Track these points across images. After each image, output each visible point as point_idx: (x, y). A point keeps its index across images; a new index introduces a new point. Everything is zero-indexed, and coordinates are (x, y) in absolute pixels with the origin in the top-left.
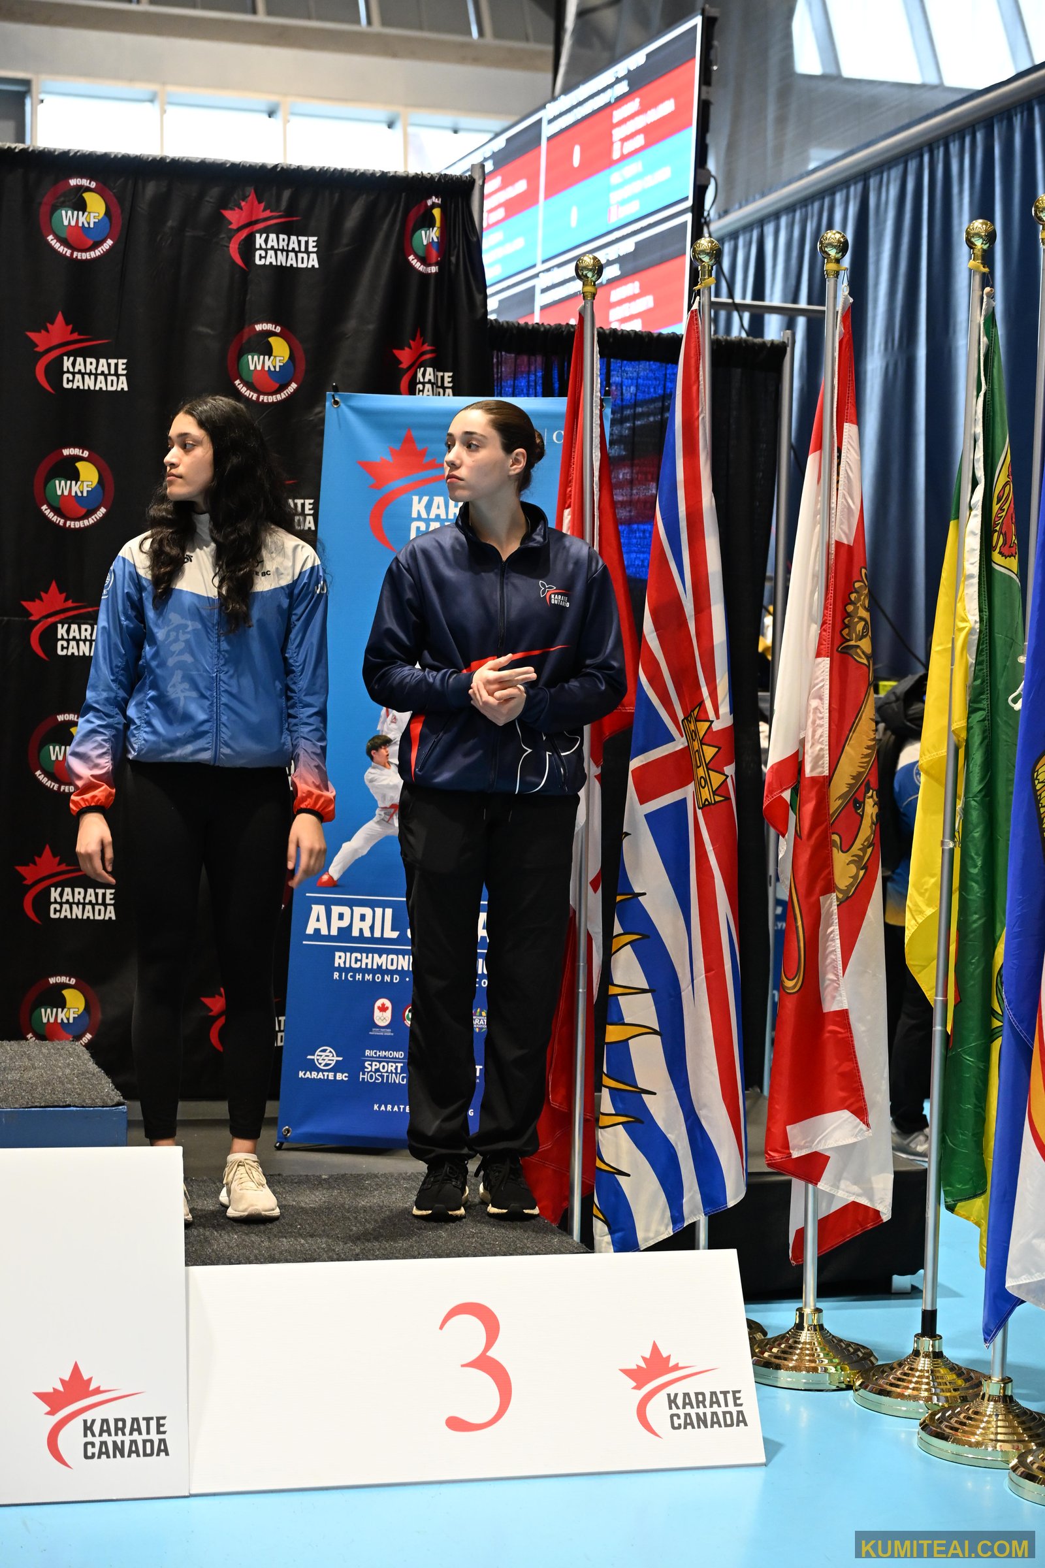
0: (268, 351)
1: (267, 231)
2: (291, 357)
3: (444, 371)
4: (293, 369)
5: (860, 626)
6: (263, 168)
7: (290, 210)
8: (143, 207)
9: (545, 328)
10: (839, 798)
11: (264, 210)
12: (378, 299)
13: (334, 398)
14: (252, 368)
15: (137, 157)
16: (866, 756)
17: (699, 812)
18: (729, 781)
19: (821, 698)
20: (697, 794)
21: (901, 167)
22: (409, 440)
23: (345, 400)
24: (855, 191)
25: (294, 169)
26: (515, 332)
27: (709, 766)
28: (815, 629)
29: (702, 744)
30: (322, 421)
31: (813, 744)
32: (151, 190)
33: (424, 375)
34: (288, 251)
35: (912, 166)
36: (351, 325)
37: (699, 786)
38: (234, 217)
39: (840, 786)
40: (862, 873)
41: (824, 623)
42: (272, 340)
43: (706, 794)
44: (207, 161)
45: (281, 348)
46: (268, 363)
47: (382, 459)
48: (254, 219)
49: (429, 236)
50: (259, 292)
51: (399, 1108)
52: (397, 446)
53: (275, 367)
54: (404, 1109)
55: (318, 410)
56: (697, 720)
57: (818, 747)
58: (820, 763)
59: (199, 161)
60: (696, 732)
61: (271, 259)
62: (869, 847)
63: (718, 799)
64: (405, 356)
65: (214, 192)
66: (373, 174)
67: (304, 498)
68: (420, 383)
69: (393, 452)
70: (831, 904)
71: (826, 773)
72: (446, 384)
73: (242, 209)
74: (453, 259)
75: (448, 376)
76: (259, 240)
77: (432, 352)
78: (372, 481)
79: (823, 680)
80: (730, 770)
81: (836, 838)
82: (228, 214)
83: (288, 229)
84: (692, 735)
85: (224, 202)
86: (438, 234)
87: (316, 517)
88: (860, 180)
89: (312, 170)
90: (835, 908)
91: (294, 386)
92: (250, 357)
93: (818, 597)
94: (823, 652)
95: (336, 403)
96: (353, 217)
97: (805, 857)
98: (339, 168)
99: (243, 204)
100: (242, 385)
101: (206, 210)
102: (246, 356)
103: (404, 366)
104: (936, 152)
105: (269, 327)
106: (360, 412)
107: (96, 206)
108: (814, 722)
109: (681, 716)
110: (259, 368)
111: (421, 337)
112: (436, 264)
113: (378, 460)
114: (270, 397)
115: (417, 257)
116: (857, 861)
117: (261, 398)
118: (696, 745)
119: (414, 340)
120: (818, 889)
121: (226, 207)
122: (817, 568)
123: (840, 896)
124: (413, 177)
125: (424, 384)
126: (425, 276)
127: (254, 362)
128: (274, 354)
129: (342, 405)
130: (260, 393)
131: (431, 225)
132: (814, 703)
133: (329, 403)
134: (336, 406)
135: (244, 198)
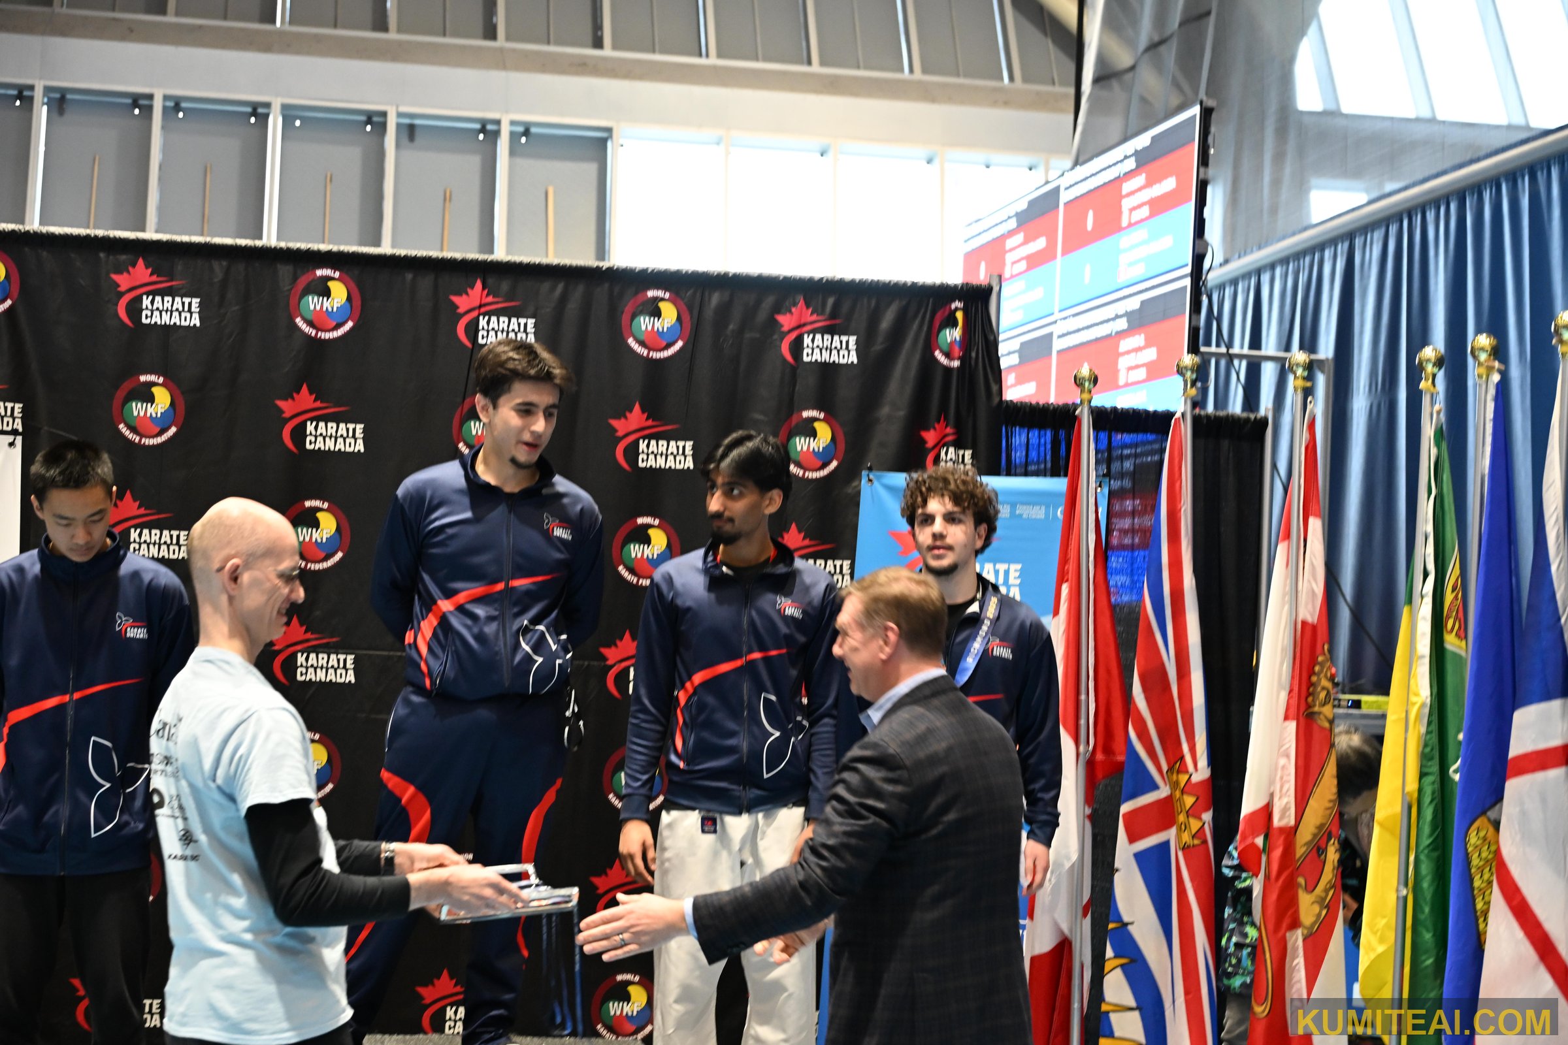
0: (813, 434)
1: (813, 332)
2: (833, 439)
3: (965, 448)
4: (834, 449)
5: (1323, 695)
6: (811, 280)
7: (834, 315)
8: (709, 313)
9: (1054, 407)
10: (1306, 844)
11: (812, 314)
12: (909, 390)
13: (868, 475)
14: (799, 448)
15: (704, 273)
16: (1328, 809)
17: (1180, 854)
18: (1206, 826)
19: (1288, 756)
20: (1179, 837)
21: (1383, 230)
23: (878, 478)
24: (1342, 248)
25: (837, 281)
26: (1028, 409)
27: (1190, 812)
28: (1284, 696)
29: (1183, 792)
30: (859, 493)
31: (1280, 798)
32: (715, 299)
33: (946, 453)
34: (831, 349)
35: (1393, 230)
36: (885, 411)
37: (1179, 829)
38: (786, 321)
39: (1305, 835)
40: (1324, 912)
41: (1291, 691)
42: (816, 425)
43: (1186, 837)
44: (763, 275)
45: (824, 433)
46: (813, 445)
48: (802, 322)
49: (953, 335)
50: (805, 385)
53: (818, 448)
55: (855, 484)
56: (1178, 772)
57: (1285, 800)
58: (1288, 813)
59: (756, 275)
60: (1177, 783)
61: (816, 356)
62: (1331, 888)
63: (1196, 842)
64: (930, 437)
65: (770, 300)
66: (905, 284)
67: (842, 560)
68: (943, 461)
70: (1296, 939)
71: (1292, 823)
72: (966, 461)
73: (792, 314)
74: (973, 355)
75: (968, 454)
76: (807, 340)
77: (953, 434)
78: (900, 549)
79: (1290, 741)
80: (1207, 816)
81: (1301, 880)
82: (781, 319)
83: (831, 330)
84: (1174, 785)
85: (778, 309)
86: (960, 332)
87: (852, 575)
88: (1347, 239)
89: (853, 281)
90: (1300, 943)
91: (834, 464)
92: (797, 439)
93: (1286, 668)
94: (1291, 716)
95: (870, 480)
96: (886, 322)
97: (1273, 897)
98: (876, 279)
101: (762, 315)
102: (794, 438)
103: (930, 444)
104: (1414, 218)
105: (814, 414)
106: (889, 488)
107: (669, 313)
108: (1282, 778)
109: (1165, 767)
110: (805, 449)
111: (944, 420)
112: (959, 358)
113: (906, 530)
114: (814, 474)
115: (941, 351)
116: (1320, 901)
117: (807, 474)
118: (1178, 794)
119: (939, 422)
120: (1284, 925)
121: (779, 312)
122: (1286, 642)
123: (1305, 932)
124: (939, 286)
125: (946, 461)
126: (948, 370)
127: (801, 444)
128: (818, 437)
129: (876, 483)
130: (805, 469)
131: (954, 324)
132: (1282, 761)
133: (864, 481)
134: (870, 483)
135: (795, 304)
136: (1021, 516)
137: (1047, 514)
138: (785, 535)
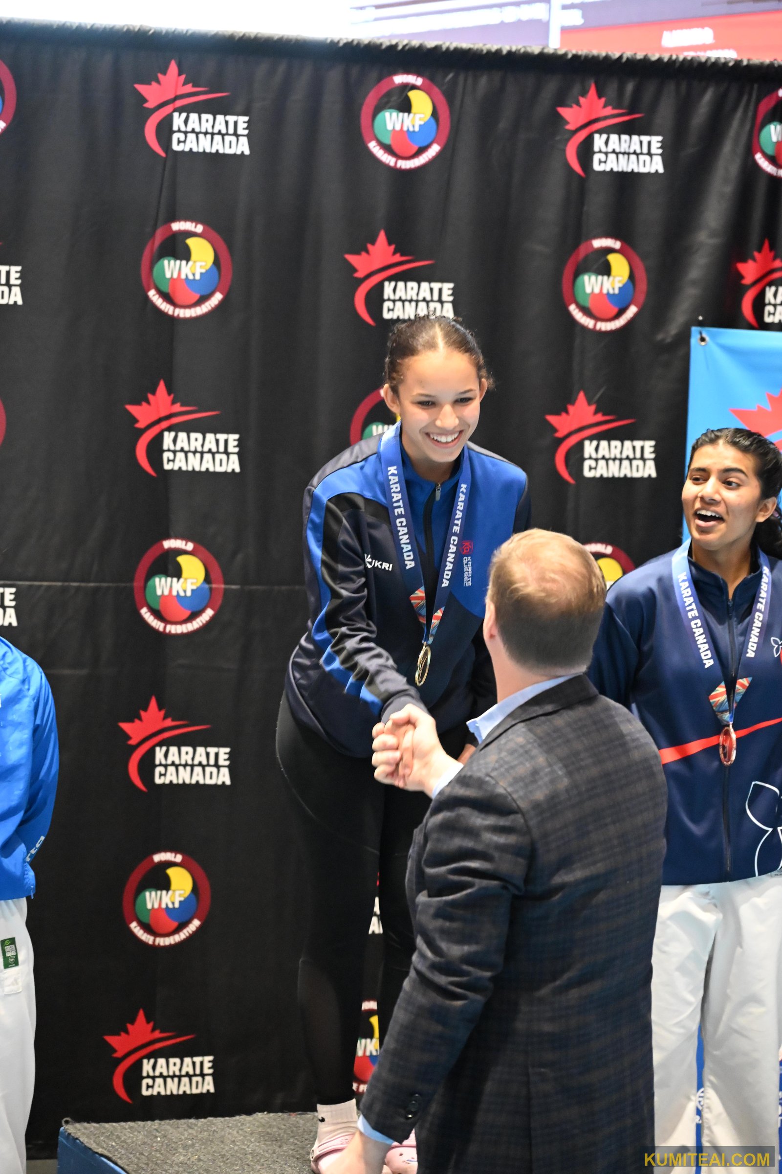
0: (606, 270)
1: (608, 130)
2: (632, 277)
4: (633, 290)
6: (607, 59)
7: (634, 107)
8: (473, 105)
11: (605, 106)
13: (701, 333)
14: (589, 290)
23: (714, 337)
32: (484, 87)
33: (775, 295)
34: (629, 154)
38: (572, 116)
42: (612, 258)
44: (547, 52)
45: (620, 265)
46: (607, 285)
47: (759, 406)
48: (593, 117)
50: (597, 203)
52: (777, 391)
53: (614, 289)
59: (537, 52)
61: (611, 164)
64: (749, 271)
65: (551, 86)
66: (728, 64)
67: (644, 440)
68: (770, 304)
69: (772, 399)
73: (580, 106)
76: (599, 141)
82: (564, 112)
83: (629, 128)
85: (562, 100)
91: (632, 310)
92: (586, 278)
95: (702, 338)
96: (700, 116)
99: (582, 100)
100: (577, 311)
101: (543, 109)
102: (582, 276)
103: (747, 281)
105: (608, 242)
106: (733, 352)
107: (423, 107)
110: (596, 290)
111: (771, 251)
113: (754, 407)
114: (608, 324)
115: (766, 156)
117: (599, 325)
119: (760, 252)
121: (563, 104)
125: (775, 305)
126: (776, 180)
127: (592, 284)
128: (613, 274)
129: (710, 344)
130: (597, 319)
133: (694, 340)
134: (703, 343)
135: (584, 93)
138: (571, 409)
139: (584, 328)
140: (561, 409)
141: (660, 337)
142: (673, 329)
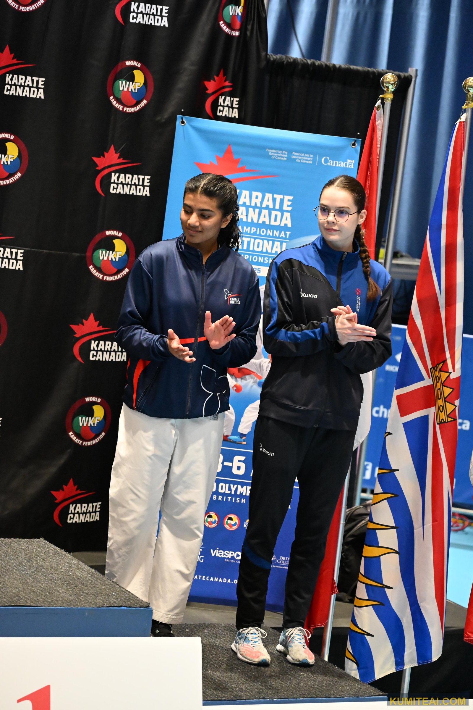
0: (131, 79)
2: (145, 83)
3: (234, 97)
13: (182, 119)
14: (121, 89)
17: (438, 426)
18: (457, 409)
20: (437, 415)
22: (229, 152)
23: (189, 121)
27: (447, 399)
29: (443, 385)
33: (224, 101)
34: (150, 15)
36: (184, 65)
37: (439, 411)
42: (135, 72)
43: (443, 416)
45: (139, 76)
46: (131, 87)
47: (211, 162)
49: (235, 11)
50: (130, 40)
51: (198, 577)
52: (221, 155)
53: (135, 89)
54: (202, 578)
56: (441, 371)
61: (140, 19)
63: (449, 419)
64: (211, 86)
67: (145, 175)
68: (221, 105)
69: (218, 158)
72: (234, 106)
74: (249, 28)
75: (236, 100)
76: (134, 7)
77: (230, 86)
80: (456, 403)
84: (438, 379)
86: (241, 11)
91: (145, 102)
92: (120, 82)
95: (182, 122)
100: (114, 100)
102: (118, 81)
103: (210, 91)
105: (134, 63)
106: (198, 130)
109: (430, 366)
110: (126, 89)
111: (224, 76)
112: (239, 30)
113: (208, 163)
114: (130, 109)
115: (225, 22)
117: (125, 109)
118: (439, 386)
119: (218, 76)
125: (223, 107)
126: (230, 37)
127: (123, 86)
128: (135, 81)
129: (187, 125)
130: (124, 106)
131: (237, 3)
133: (178, 122)
134: (183, 125)
136: (295, 159)
137: (314, 161)
138: (106, 154)
139: (117, 110)
140: (101, 154)
141: (159, 118)
142: (166, 115)
